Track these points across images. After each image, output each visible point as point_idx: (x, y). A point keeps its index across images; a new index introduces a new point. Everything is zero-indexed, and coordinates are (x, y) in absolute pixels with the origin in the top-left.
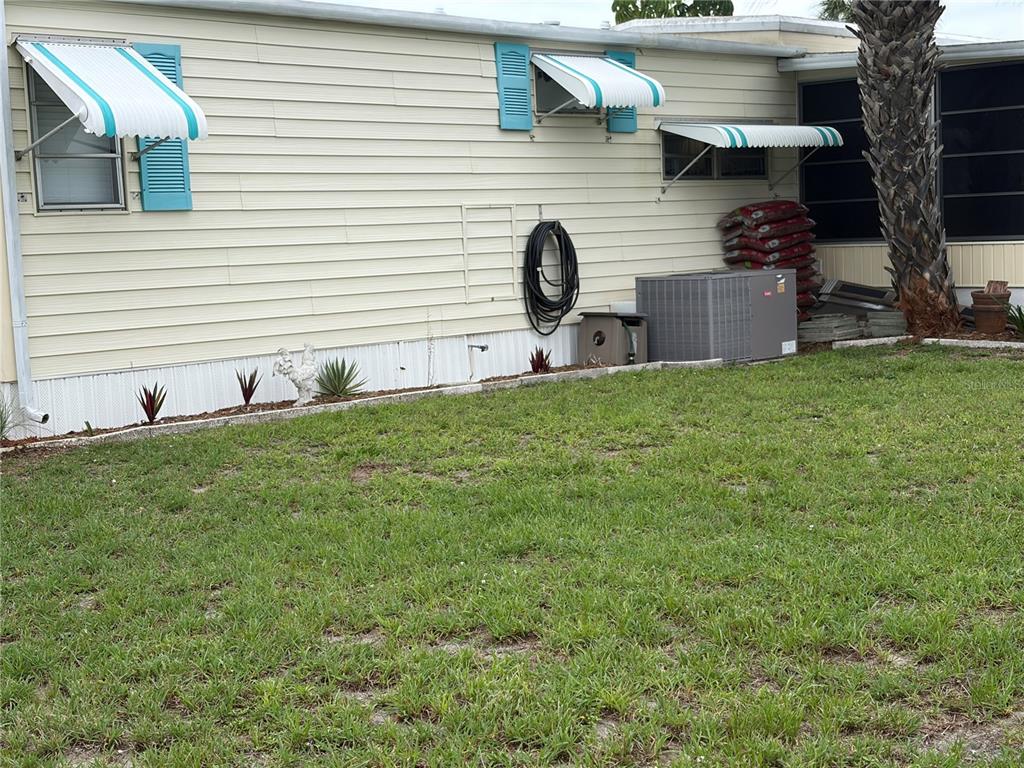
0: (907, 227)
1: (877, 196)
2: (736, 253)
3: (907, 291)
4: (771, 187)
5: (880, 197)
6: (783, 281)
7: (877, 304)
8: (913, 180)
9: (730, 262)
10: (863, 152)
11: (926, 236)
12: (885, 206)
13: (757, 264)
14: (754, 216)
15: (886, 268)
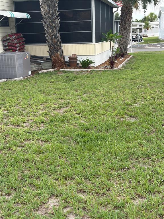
0: (54, 40)
1: (45, 32)
2: (7, 47)
3: (54, 57)
4: (10, 29)
5: (46, 32)
6: (27, 55)
7: (42, 61)
8: (55, 28)
9: (5, 50)
10: (41, 20)
11: (59, 43)
12: (48, 35)
13: (14, 50)
14: (13, 37)
15: (48, 51)
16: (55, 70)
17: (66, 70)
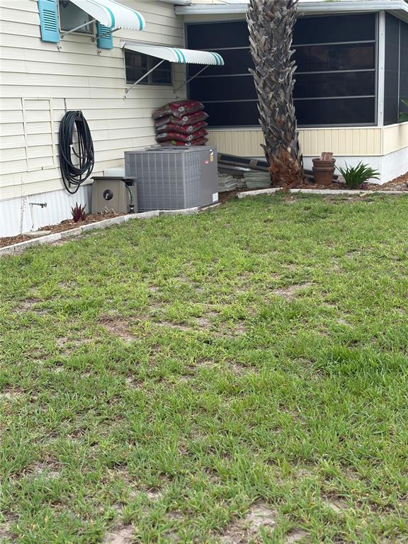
0: (279, 118)
1: (257, 98)
2: (165, 135)
3: (276, 159)
4: (175, 91)
5: (260, 99)
6: (212, 154)
7: (246, 167)
8: (283, 89)
9: (159, 141)
10: (249, 69)
11: (290, 125)
12: (264, 105)
13: (181, 142)
14: (179, 110)
15: (261, 145)
16: (276, 192)
17: (304, 191)
